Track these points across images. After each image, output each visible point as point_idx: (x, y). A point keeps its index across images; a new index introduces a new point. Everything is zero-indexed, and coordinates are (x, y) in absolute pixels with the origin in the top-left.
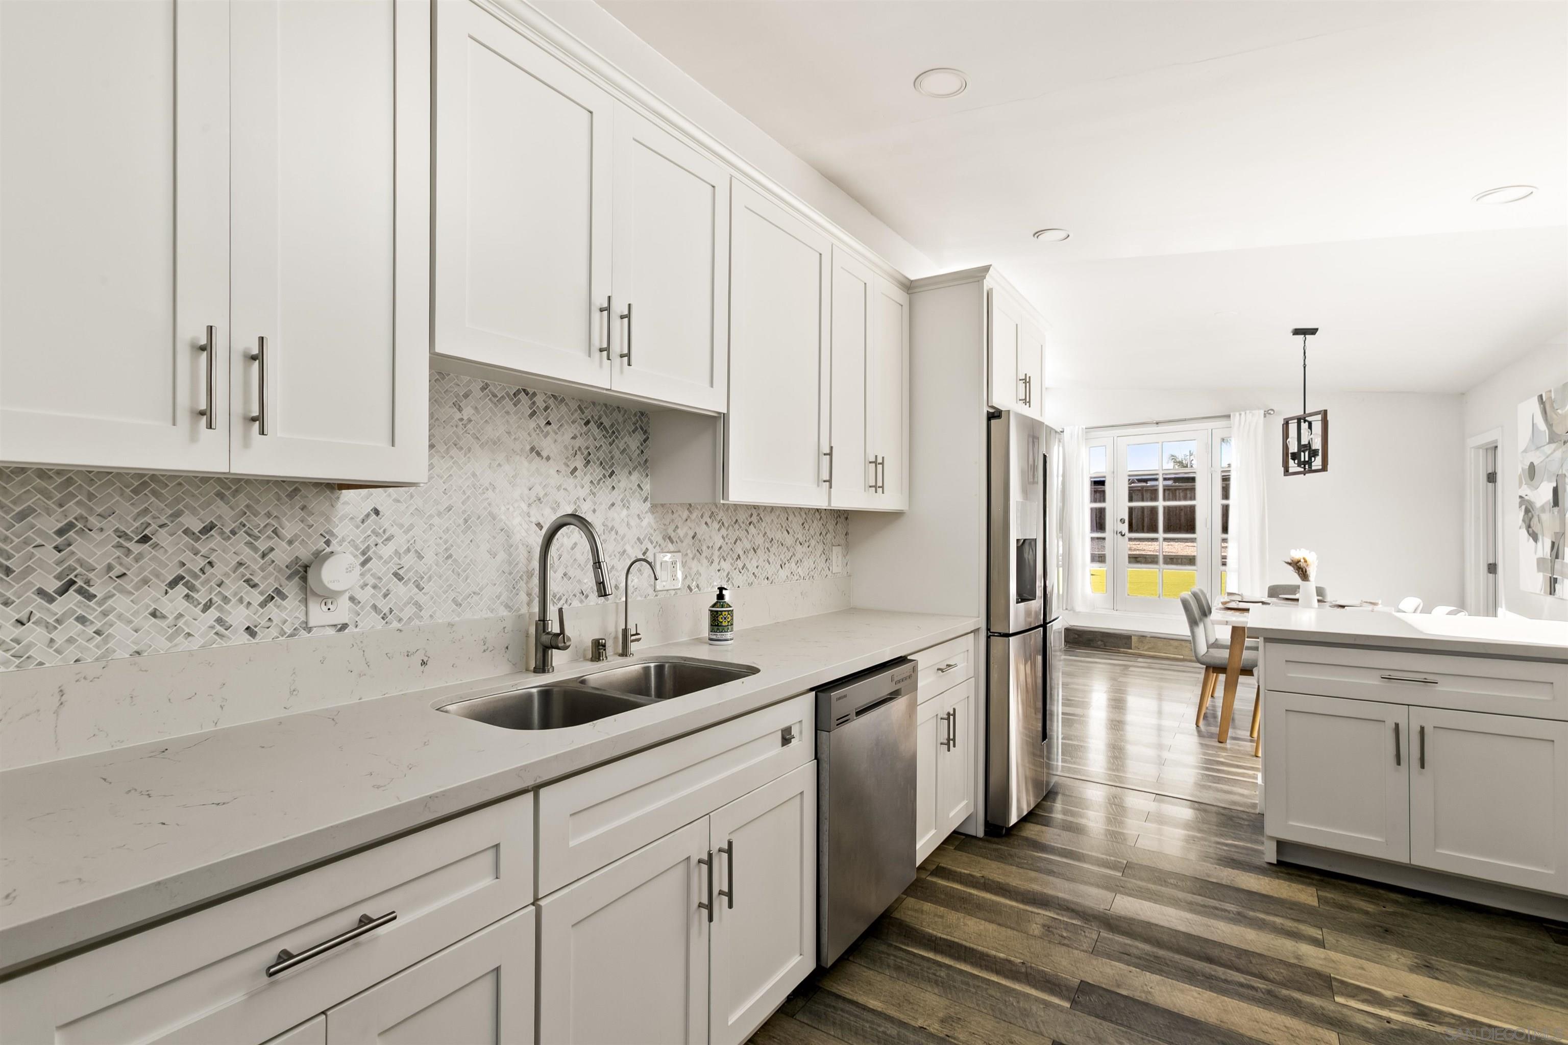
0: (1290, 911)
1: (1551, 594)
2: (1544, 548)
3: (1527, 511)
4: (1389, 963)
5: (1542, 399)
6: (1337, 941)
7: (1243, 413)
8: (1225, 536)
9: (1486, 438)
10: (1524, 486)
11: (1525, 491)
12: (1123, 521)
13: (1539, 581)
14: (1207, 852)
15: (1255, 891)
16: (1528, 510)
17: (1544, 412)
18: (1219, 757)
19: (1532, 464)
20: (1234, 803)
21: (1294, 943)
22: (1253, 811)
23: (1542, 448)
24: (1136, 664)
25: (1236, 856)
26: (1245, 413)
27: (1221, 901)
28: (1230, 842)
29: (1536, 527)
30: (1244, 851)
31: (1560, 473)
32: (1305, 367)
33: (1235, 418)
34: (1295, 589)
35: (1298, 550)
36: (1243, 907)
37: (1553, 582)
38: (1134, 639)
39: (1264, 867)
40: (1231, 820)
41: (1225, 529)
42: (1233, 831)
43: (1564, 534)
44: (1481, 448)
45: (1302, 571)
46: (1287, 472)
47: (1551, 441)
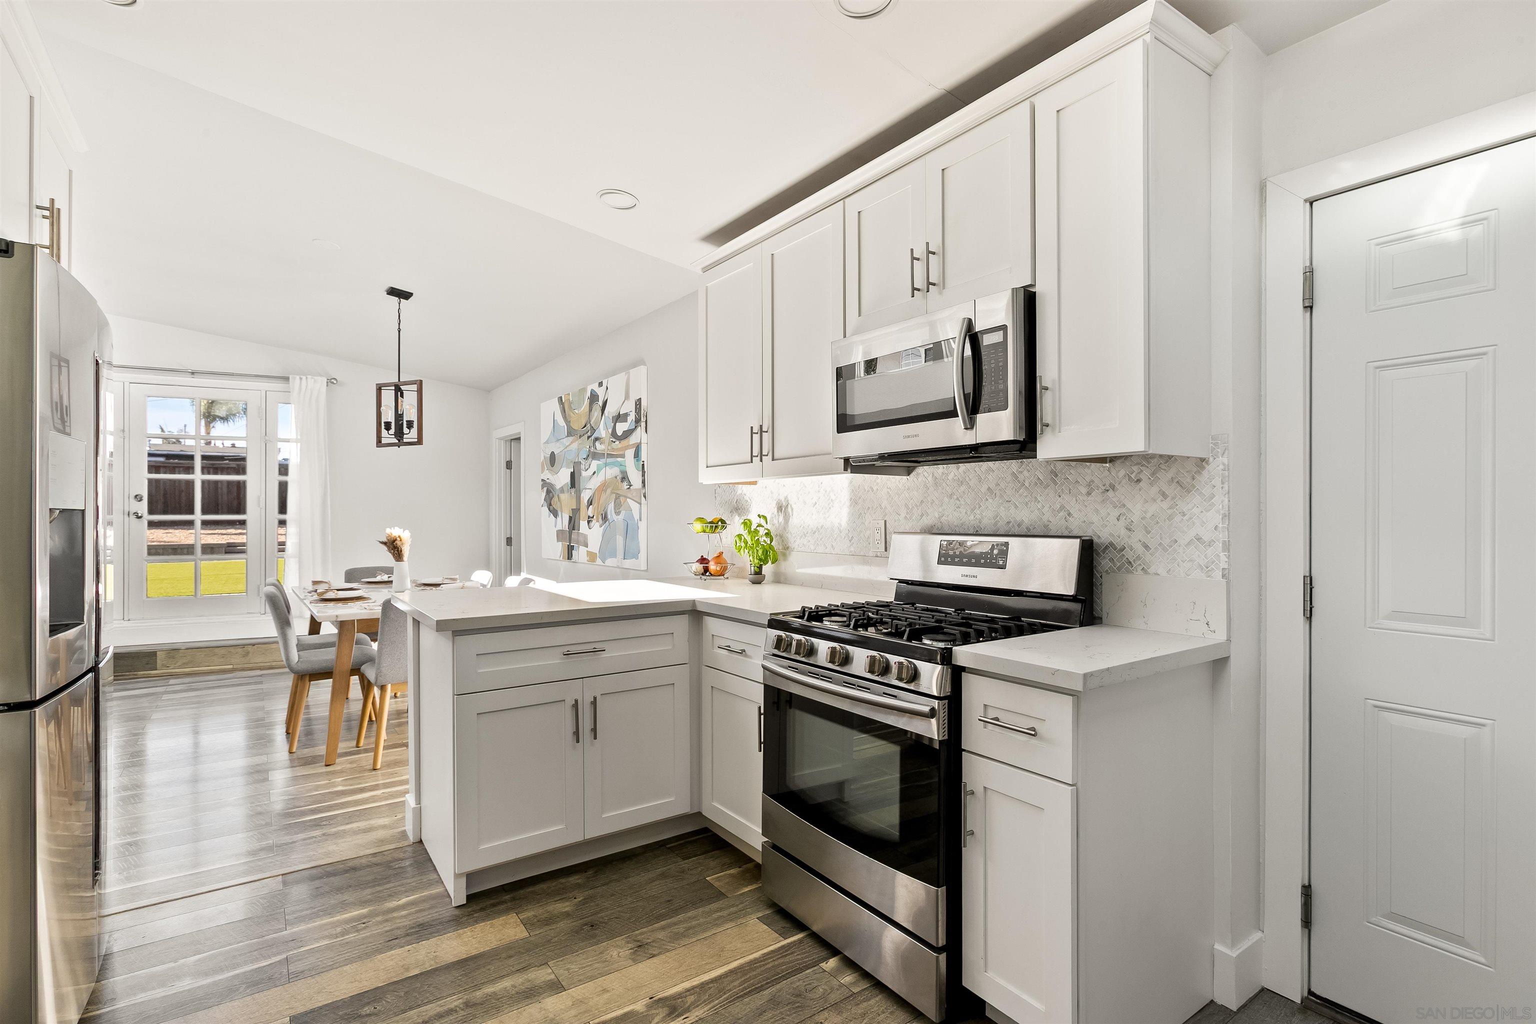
0: (511, 961)
1: (568, 559)
2: (563, 522)
3: (548, 492)
4: (615, 966)
5: (562, 400)
6: (568, 969)
7: (304, 378)
8: (282, 517)
9: (511, 431)
10: (546, 472)
11: (547, 475)
12: (138, 498)
13: (557, 549)
14: (387, 932)
15: (465, 956)
16: (550, 492)
17: (563, 411)
18: (335, 786)
19: (553, 453)
20: (382, 842)
21: (538, 1005)
22: (406, 843)
23: (561, 440)
24: (170, 689)
25: (424, 918)
26: (307, 378)
27: (438, 999)
28: (404, 900)
29: (556, 504)
30: (427, 905)
31: (577, 461)
32: (399, 332)
33: (295, 382)
34: (389, 571)
35: (392, 528)
36: (465, 990)
37: (570, 549)
38: (160, 656)
39: (456, 916)
40: (390, 868)
41: (283, 509)
42: (399, 883)
43: (579, 509)
44: (502, 439)
45: (398, 551)
46: (379, 443)
47: (569, 434)
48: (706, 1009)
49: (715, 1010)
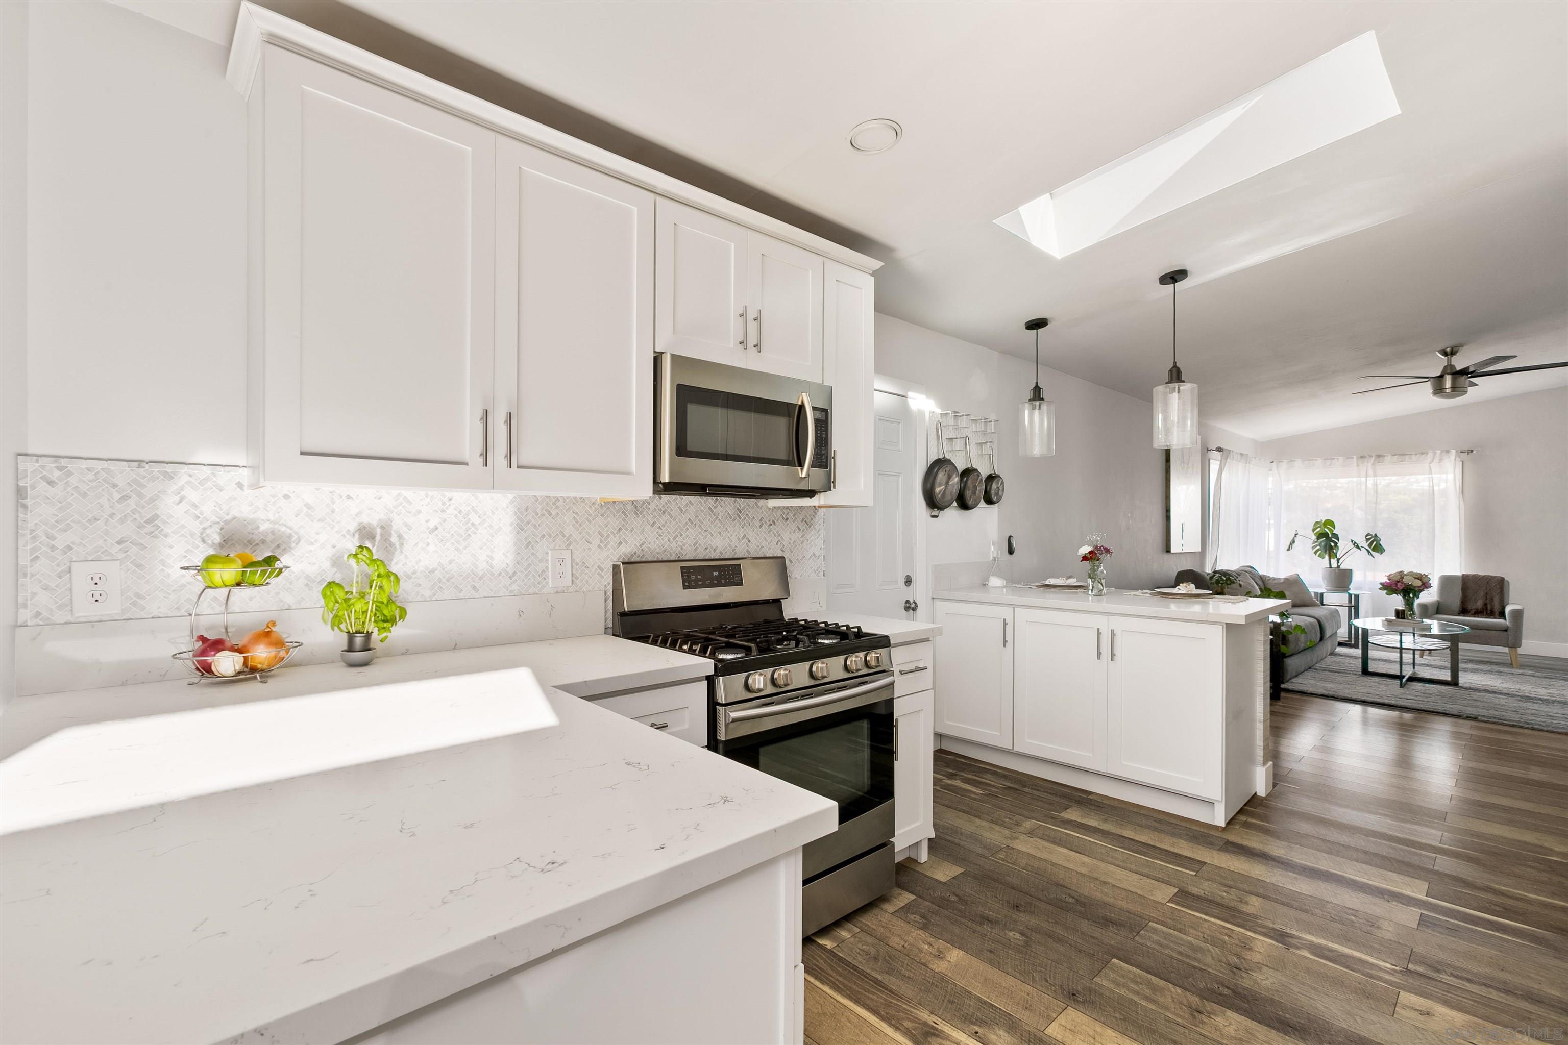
48: (918, 1012)
49: (916, 1005)
